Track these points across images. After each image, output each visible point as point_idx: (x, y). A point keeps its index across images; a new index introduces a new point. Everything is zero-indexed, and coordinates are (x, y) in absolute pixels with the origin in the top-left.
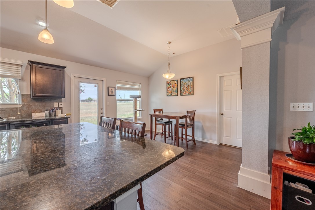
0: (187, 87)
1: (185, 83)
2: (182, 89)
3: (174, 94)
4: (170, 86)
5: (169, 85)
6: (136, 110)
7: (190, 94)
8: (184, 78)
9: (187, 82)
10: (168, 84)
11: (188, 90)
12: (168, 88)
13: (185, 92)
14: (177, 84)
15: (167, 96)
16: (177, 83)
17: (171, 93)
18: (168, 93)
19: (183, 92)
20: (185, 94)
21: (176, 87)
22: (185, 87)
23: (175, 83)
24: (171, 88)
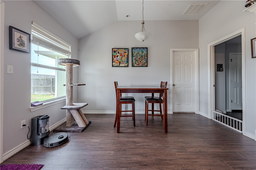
0: (140, 57)
1: (138, 53)
2: (134, 59)
3: (123, 65)
4: (117, 55)
5: (115, 54)
6: (72, 85)
7: (144, 66)
8: (137, 48)
9: (141, 53)
10: (115, 52)
11: (142, 61)
12: (114, 57)
13: (137, 64)
14: (127, 54)
15: (113, 66)
16: (127, 52)
17: (119, 64)
18: (114, 63)
19: (136, 63)
20: (138, 65)
21: (126, 56)
22: (138, 58)
23: (125, 52)
24: (118, 57)
